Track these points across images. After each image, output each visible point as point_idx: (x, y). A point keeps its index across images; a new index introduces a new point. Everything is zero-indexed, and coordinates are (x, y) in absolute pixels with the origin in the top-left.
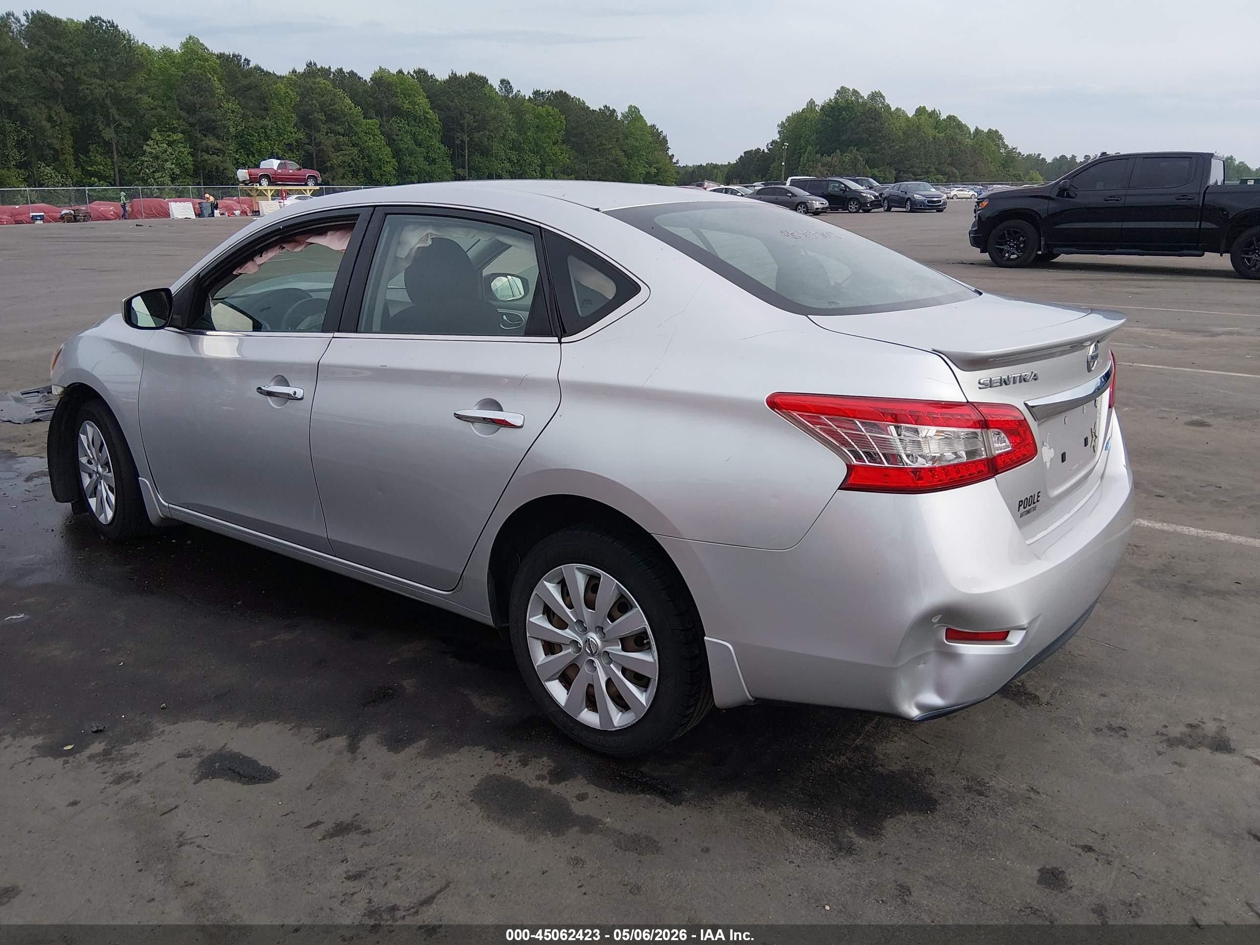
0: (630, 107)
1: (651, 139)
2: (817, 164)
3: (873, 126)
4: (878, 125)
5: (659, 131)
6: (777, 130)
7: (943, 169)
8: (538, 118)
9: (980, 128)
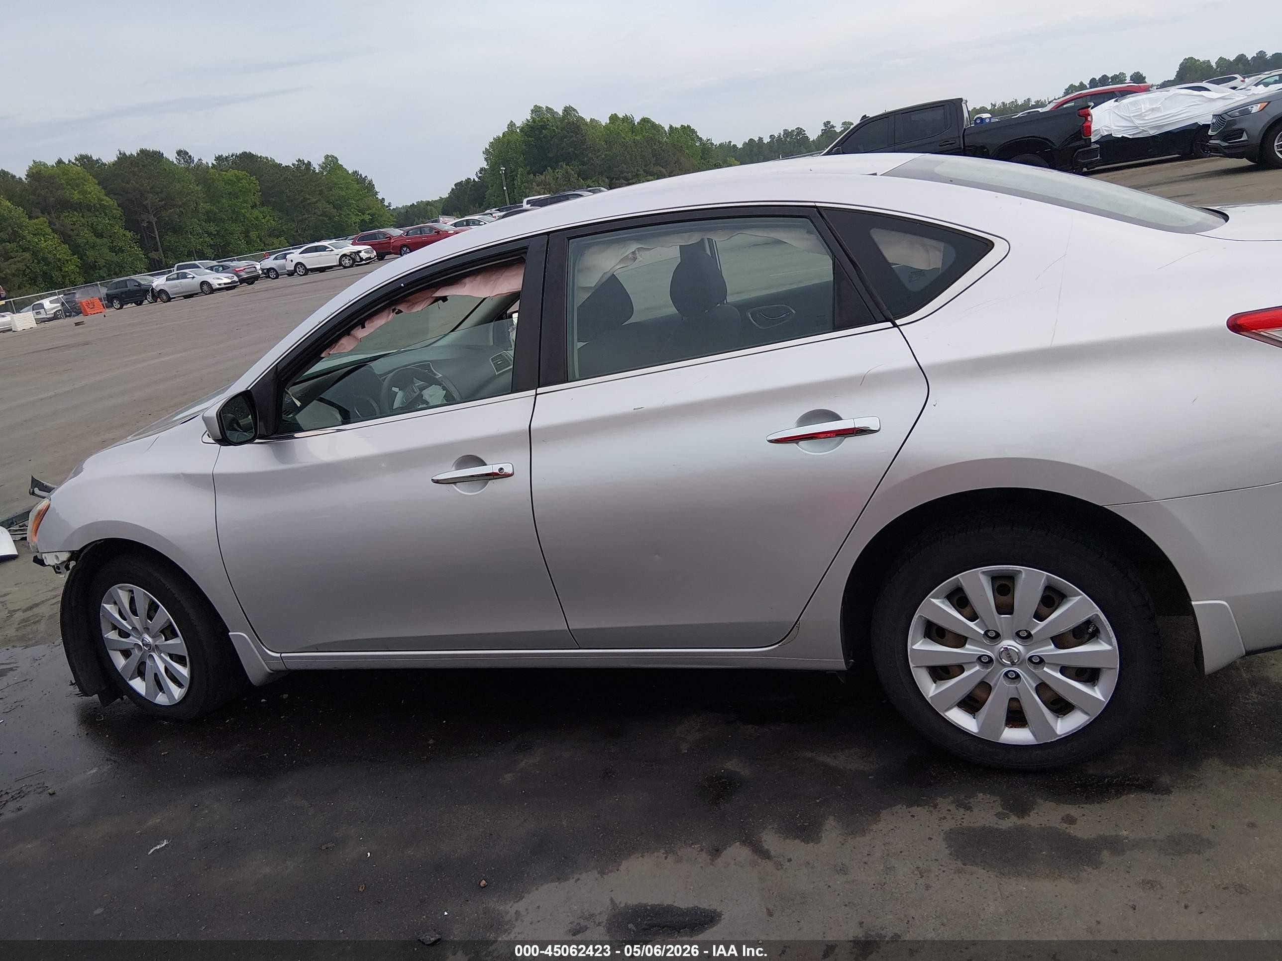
0: (327, 157)
1: (357, 187)
2: (532, 184)
3: (574, 139)
4: (580, 137)
5: (363, 177)
6: (483, 157)
7: (651, 170)
8: (229, 184)
9: (674, 126)
